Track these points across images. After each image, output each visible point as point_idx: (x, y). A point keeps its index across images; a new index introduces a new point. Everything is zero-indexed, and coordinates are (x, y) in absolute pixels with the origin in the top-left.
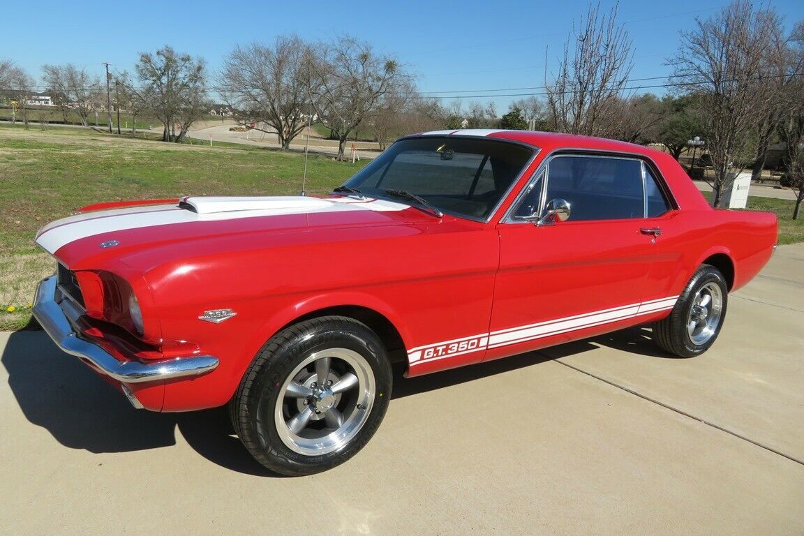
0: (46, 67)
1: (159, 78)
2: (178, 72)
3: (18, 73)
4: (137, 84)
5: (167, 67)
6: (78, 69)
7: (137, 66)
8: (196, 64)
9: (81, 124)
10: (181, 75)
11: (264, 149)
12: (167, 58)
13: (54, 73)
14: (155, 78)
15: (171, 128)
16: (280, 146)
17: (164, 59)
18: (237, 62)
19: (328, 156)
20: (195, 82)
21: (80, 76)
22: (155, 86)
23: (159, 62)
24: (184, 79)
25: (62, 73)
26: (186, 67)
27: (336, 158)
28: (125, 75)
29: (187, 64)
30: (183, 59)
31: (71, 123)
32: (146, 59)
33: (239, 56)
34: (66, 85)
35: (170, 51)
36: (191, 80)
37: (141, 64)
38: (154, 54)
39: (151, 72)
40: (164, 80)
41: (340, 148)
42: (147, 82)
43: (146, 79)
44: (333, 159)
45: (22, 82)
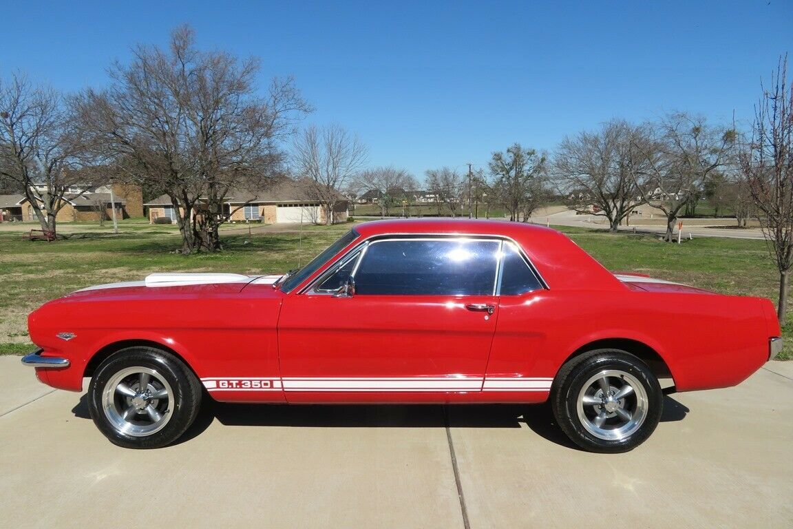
0: (428, 172)
1: (508, 172)
2: (523, 165)
3: (409, 178)
4: (490, 180)
5: (515, 161)
6: (452, 171)
7: (490, 164)
8: (540, 156)
9: (450, 216)
10: (526, 168)
11: (597, 231)
12: (515, 155)
13: (434, 176)
14: (504, 173)
15: (516, 215)
16: (609, 227)
17: (512, 155)
18: (565, 151)
19: (656, 235)
20: (539, 173)
21: (452, 177)
22: (504, 179)
23: (508, 158)
24: (529, 170)
25: (439, 176)
26: (531, 160)
27: (664, 237)
28: (481, 172)
29: (533, 157)
30: (528, 154)
31: (443, 216)
32: (498, 157)
33: (567, 145)
34: (441, 184)
35: (518, 148)
36: (535, 171)
37: (494, 162)
38: (505, 152)
39: (501, 167)
40: (513, 173)
41: (669, 227)
42: (498, 176)
43: (498, 174)
44: (661, 239)
45: (411, 186)
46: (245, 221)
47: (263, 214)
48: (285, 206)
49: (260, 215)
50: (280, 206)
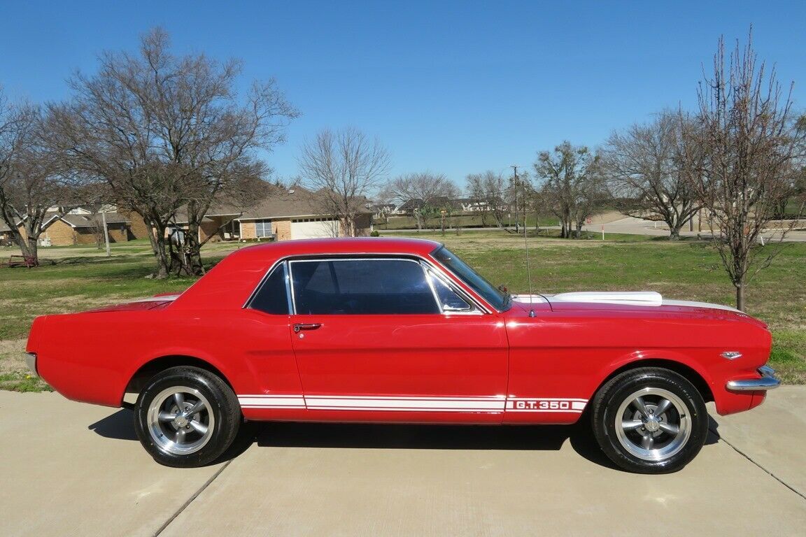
0: (469, 177)
1: (557, 174)
2: (574, 165)
3: (449, 185)
4: (537, 184)
5: (565, 162)
6: (497, 175)
7: (536, 165)
8: (593, 154)
9: (496, 226)
10: (577, 168)
12: (564, 154)
13: (476, 181)
14: (552, 175)
15: (568, 224)
17: (561, 154)
18: (613, 148)
20: (593, 173)
21: (497, 181)
22: (553, 183)
23: (556, 158)
24: (581, 171)
25: (482, 182)
26: (583, 159)
28: (525, 175)
29: (585, 156)
30: (580, 152)
31: (488, 226)
32: (544, 157)
33: (615, 141)
34: (485, 191)
35: (567, 146)
36: (588, 172)
37: (539, 163)
38: (552, 150)
39: (548, 169)
40: (562, 175)
42: (547, 179)
43: (545, 176)
45: (450, 193)
46: (257, 239)
47: (276, 232)
48: (300, 221)
49: (274, 232)
50: (294, 221)
